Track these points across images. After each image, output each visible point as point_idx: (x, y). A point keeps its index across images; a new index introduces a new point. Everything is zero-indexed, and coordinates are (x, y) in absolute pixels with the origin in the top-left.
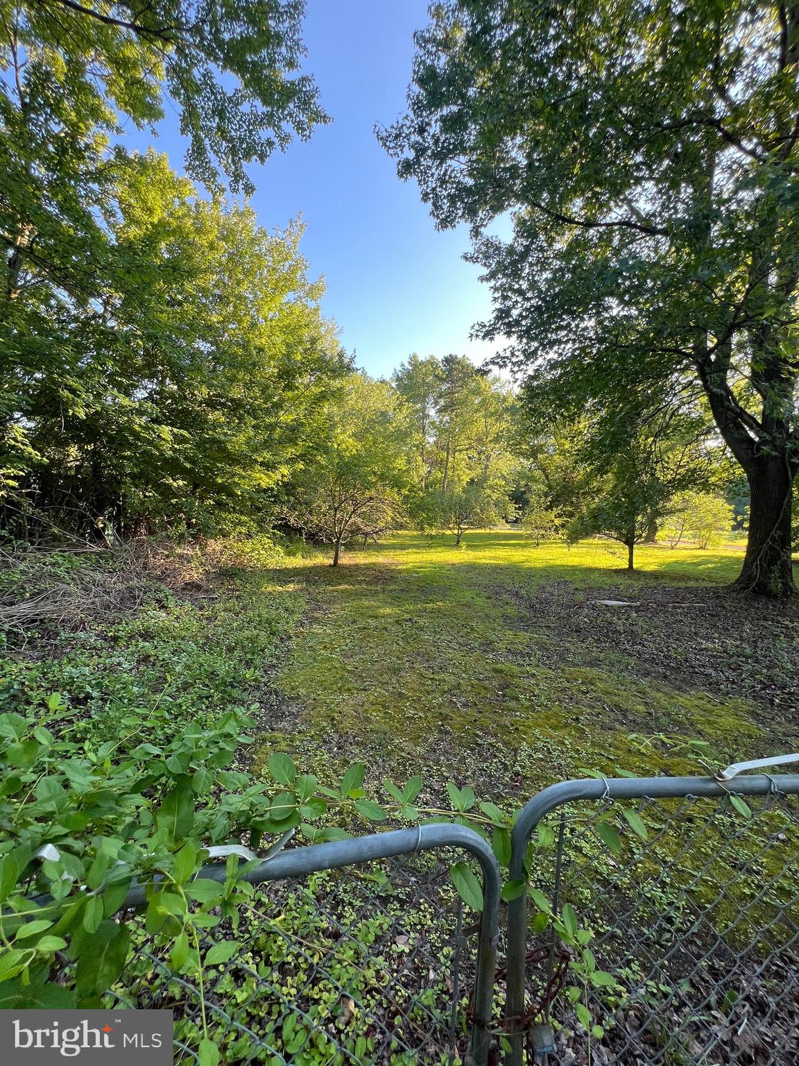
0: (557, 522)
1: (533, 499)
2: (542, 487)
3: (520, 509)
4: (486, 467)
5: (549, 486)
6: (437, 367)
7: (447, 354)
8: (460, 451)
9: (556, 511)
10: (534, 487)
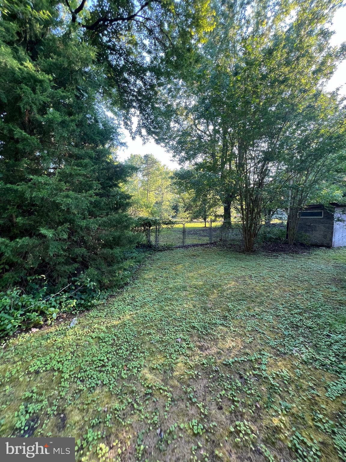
0: (188, 216)
1: (180, 209)
2: (182, 204)
3: (175, 212)
4: (162, 197)
5: (185, 204)
6: (142, 158)
7: (145, 154)
8: (152, 191)
9: (187, 212)
10: (180, 204)
